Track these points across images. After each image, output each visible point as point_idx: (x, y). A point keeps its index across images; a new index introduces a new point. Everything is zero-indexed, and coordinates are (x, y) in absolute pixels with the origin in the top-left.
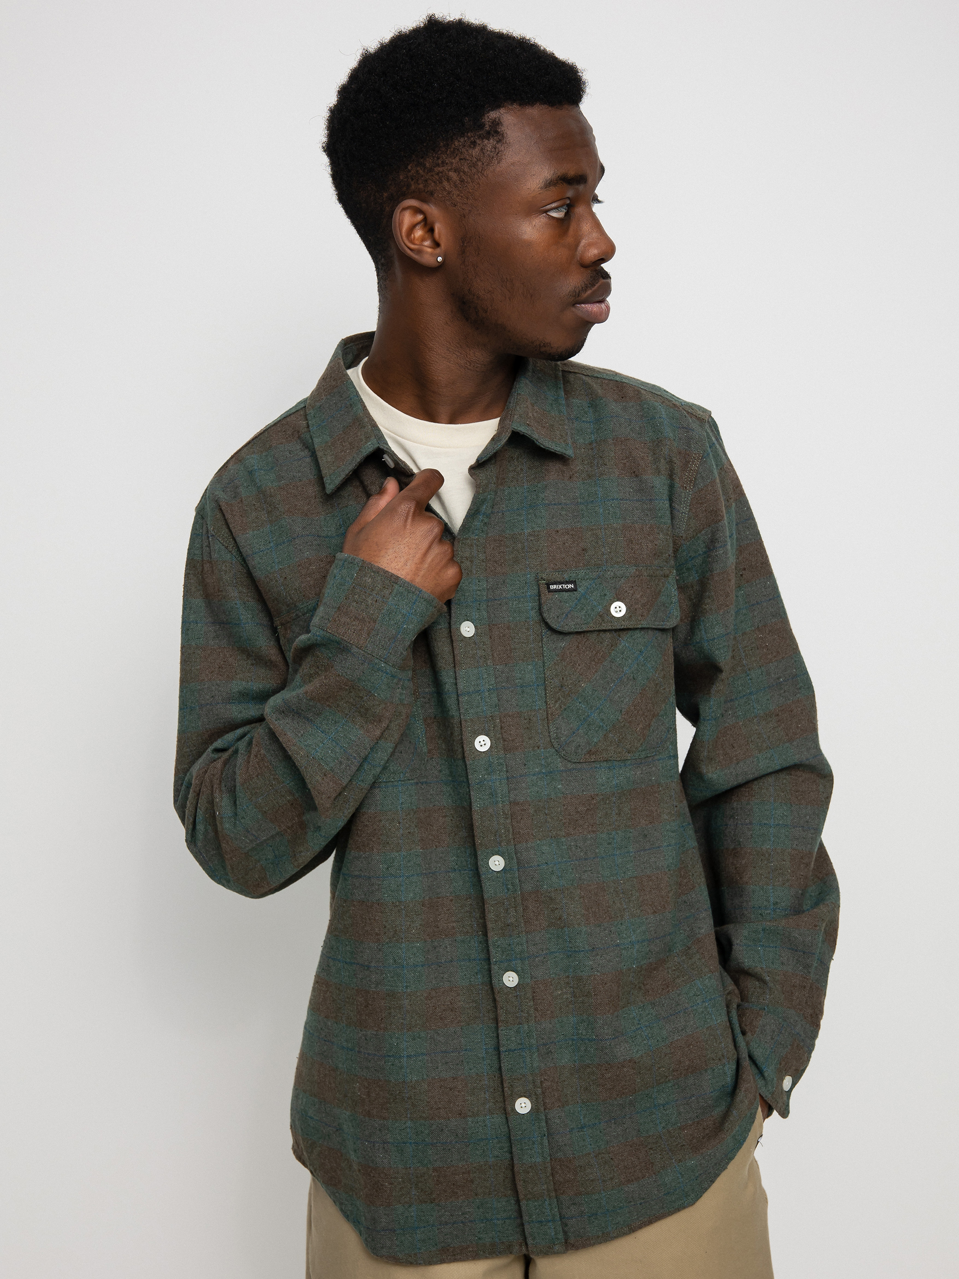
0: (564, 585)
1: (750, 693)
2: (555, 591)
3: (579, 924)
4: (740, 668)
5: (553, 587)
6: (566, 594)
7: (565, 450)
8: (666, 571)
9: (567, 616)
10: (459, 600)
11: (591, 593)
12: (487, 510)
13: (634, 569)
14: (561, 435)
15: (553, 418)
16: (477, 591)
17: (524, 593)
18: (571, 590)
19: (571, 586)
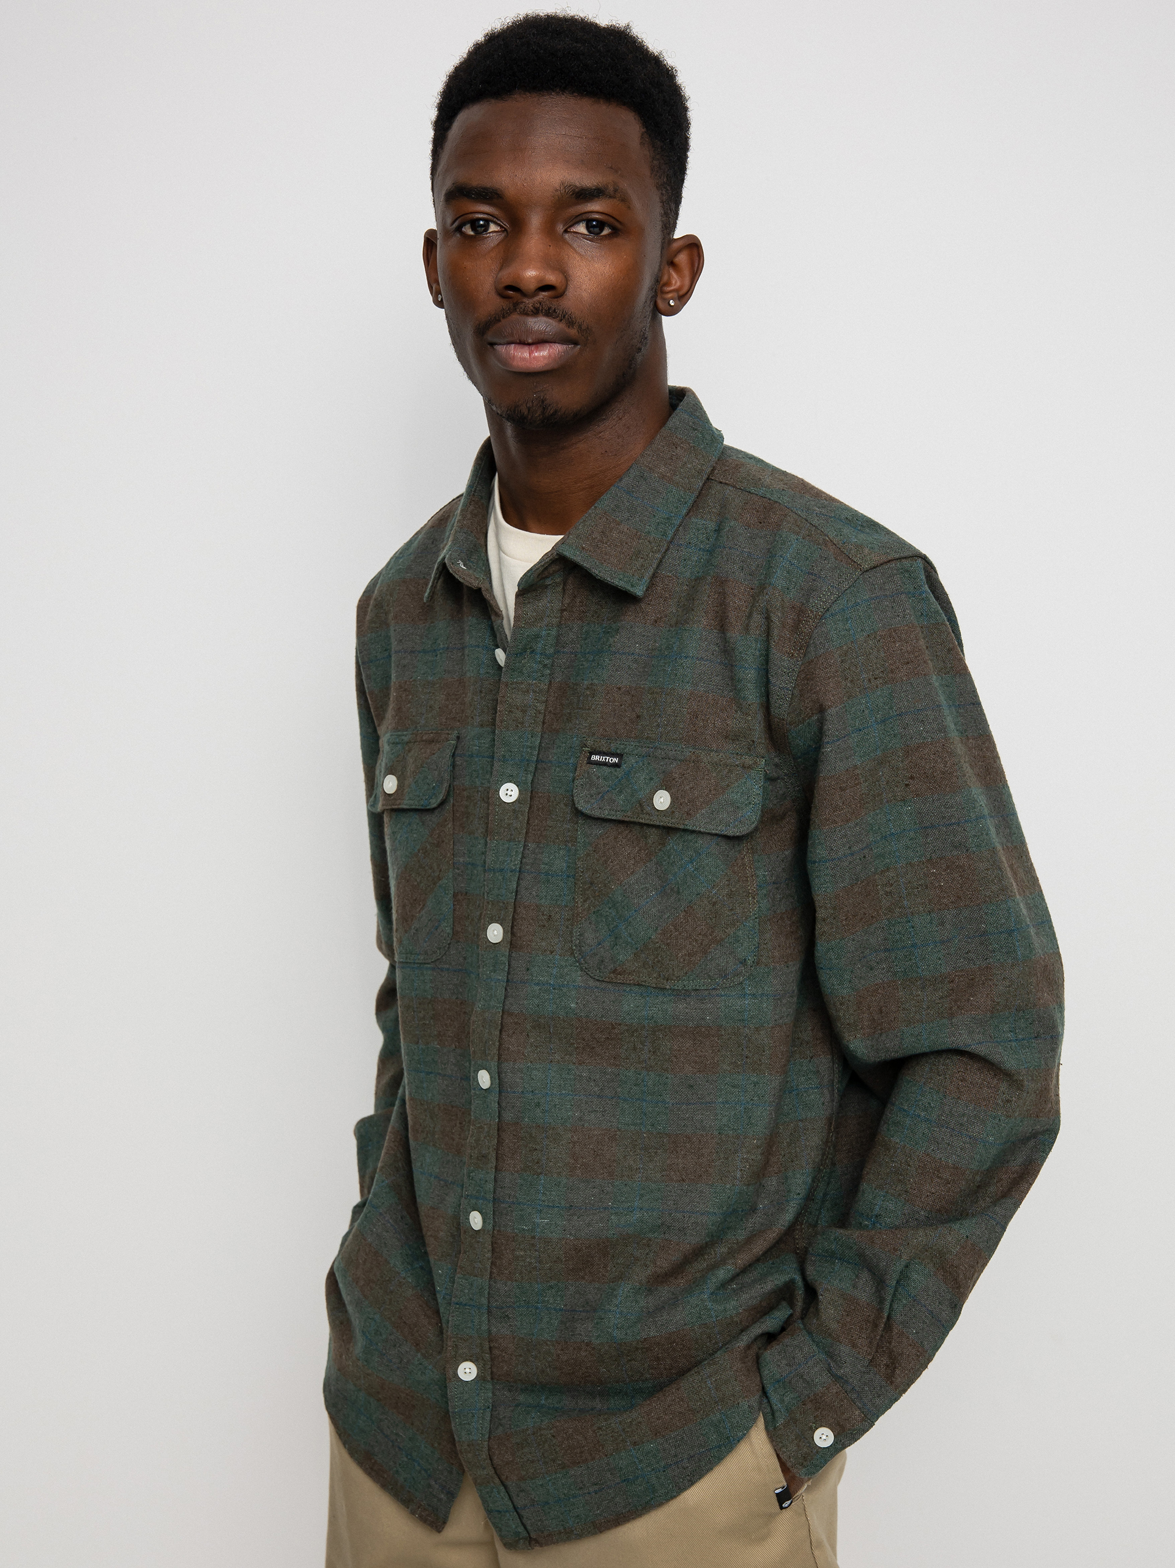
0: (608, 758)
1: (914, 945)
2: (597, 763)
3: (559, 1173)
4: (898, 910)
5: (595, 758)
6: (607, 770)
7: (632, 586)
8: (748, 761)
9: (603, 797)
10: (504, 756)
11: (635, 773)
12: (546, 649)
13: (691, 752)
14: (642, 566)
15: (648, 543)
16: (527, 748)
17: (566, 759)
18: (615, 765)
19: (615, 760)
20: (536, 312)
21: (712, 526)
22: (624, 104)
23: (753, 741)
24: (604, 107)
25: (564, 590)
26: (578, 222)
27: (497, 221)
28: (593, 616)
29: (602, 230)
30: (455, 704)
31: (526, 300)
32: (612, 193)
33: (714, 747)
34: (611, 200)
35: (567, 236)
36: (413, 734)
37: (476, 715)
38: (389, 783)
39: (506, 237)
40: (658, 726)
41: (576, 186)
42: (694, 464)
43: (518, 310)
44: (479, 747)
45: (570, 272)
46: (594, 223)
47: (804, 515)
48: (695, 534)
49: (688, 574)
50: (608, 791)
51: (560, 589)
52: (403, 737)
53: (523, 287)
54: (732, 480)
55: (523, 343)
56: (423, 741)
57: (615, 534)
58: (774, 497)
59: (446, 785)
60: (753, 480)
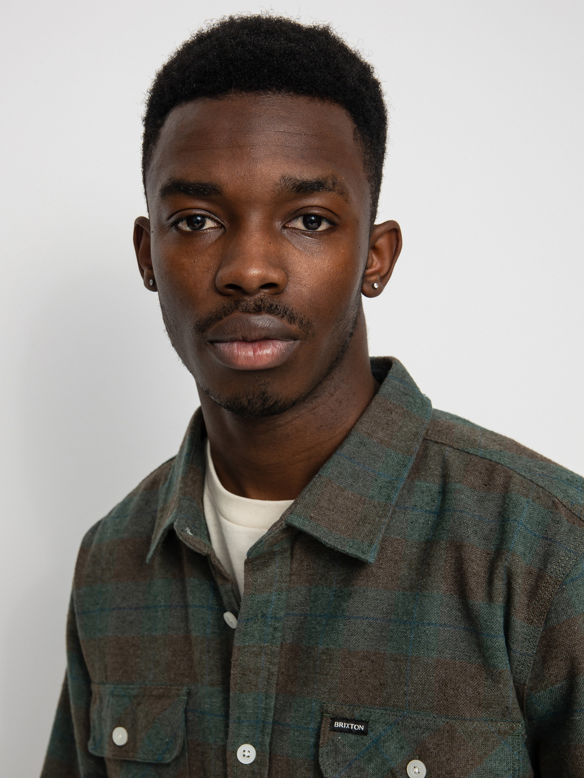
0: (352, 725)
2: (340, 730)
5: (339, 725)
6: (352, 737)
7: (363, 553)
8: (503, 726)
9: (350, 765)
10: (239, 718)
11: (384, 742)
12: (276, 613)
13: (444, 722)
14: (370, 531)
15: (372, 508)
16: (262, 709)
17: (306, 724)
18: (359, 732)
19: (361, 727)
20: (258, 310)
21: (435, 487)
22: (337, 101)
23: (507, 708)
24: (319, 105)
25: (292, 555)
26: (296, 218)
27: (214, 217)
28: (320, 579)
29: (319, 225)
30: (183, 660)
31: (247, 298)
32: (331, 186)
33: (468, 716)
34: (330, 193)
35: (285, 232)
36: (140, 688)
37: (205, 674)
38: (118, 735)
39: (224, 234)
40: (405, 694)
41: (296, 180)
42: (409, 427)
43: (240, 308)
44: (210, 705)
45: (290, 268)
46: (313, 218)
47: (528, 475)
48: (420, 497)
49: (416, 536)
50: (355, 759)
51: (288, 554)
52: (129, 691)
53: (244, 285)
54: (448, 440)
55: (245, 341)
56: (152, 696)
57: (340, 501)
58: (495, 458)
59: (180, 741)
60: (468, 440)
